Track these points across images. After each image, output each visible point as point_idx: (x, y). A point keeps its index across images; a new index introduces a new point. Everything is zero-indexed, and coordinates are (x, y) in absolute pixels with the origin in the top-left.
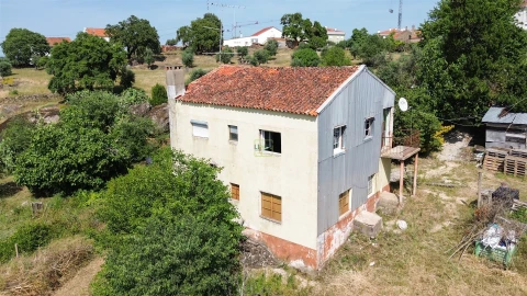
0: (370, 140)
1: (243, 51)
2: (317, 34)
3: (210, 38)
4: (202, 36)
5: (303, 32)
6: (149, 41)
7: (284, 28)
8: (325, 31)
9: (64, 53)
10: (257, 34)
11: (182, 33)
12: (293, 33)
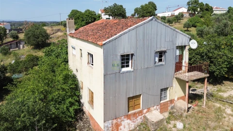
0: (162, 65)
1: (163, 18)
2: (207, 10)
3: (149, 12)
4: (145, 12)
5: (199, 9)
6: (121, 14)
7: (189, 7)
8: (212, 8)
9: (78, 18)
10: (174, 11)
11: (136, 10)
12: (193, 9)
